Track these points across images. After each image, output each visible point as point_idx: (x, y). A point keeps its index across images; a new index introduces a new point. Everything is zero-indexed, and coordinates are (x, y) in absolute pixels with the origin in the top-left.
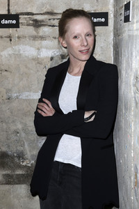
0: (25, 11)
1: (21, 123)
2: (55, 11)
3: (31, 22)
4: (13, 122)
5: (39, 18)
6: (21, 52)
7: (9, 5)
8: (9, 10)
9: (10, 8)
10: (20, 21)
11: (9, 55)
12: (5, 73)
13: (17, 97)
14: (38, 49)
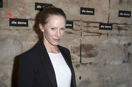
0: (115, 22)
1: (109, 76)
2: (128, 23)
3: (117, 28)
4: (106, 76)
5: (120, 26)
6: (112, 42)
7: (109, 19)
8: (108, 22)
9: (109, 21)
10: (113, 27)
11: (107, 43)
12: (104, 52)
13: (109, 64)
14: (119, 40)
